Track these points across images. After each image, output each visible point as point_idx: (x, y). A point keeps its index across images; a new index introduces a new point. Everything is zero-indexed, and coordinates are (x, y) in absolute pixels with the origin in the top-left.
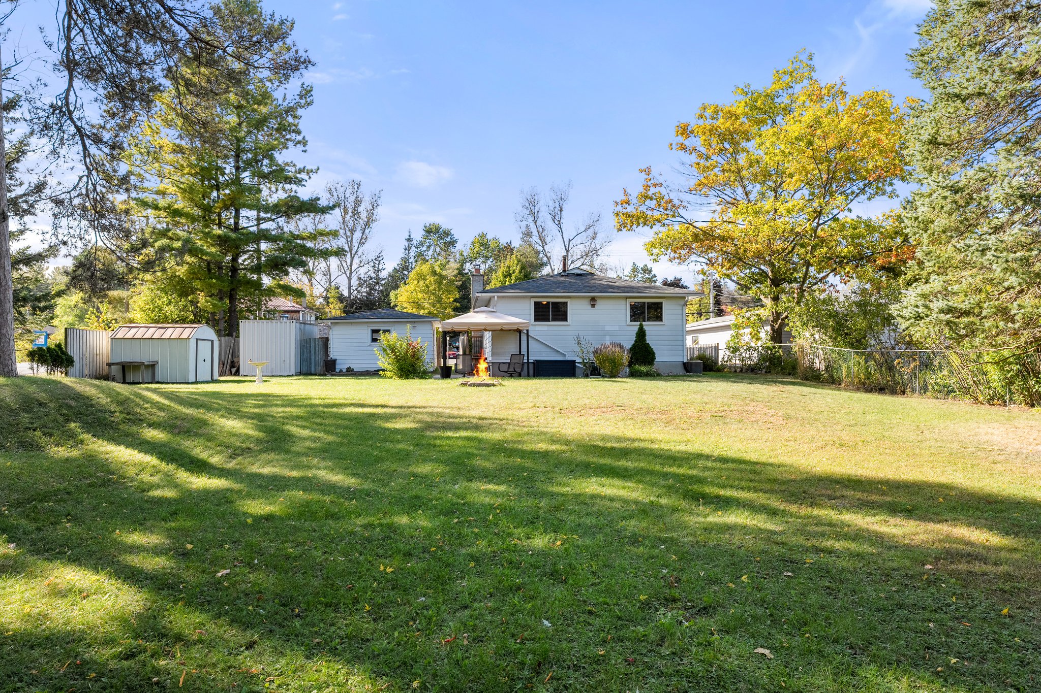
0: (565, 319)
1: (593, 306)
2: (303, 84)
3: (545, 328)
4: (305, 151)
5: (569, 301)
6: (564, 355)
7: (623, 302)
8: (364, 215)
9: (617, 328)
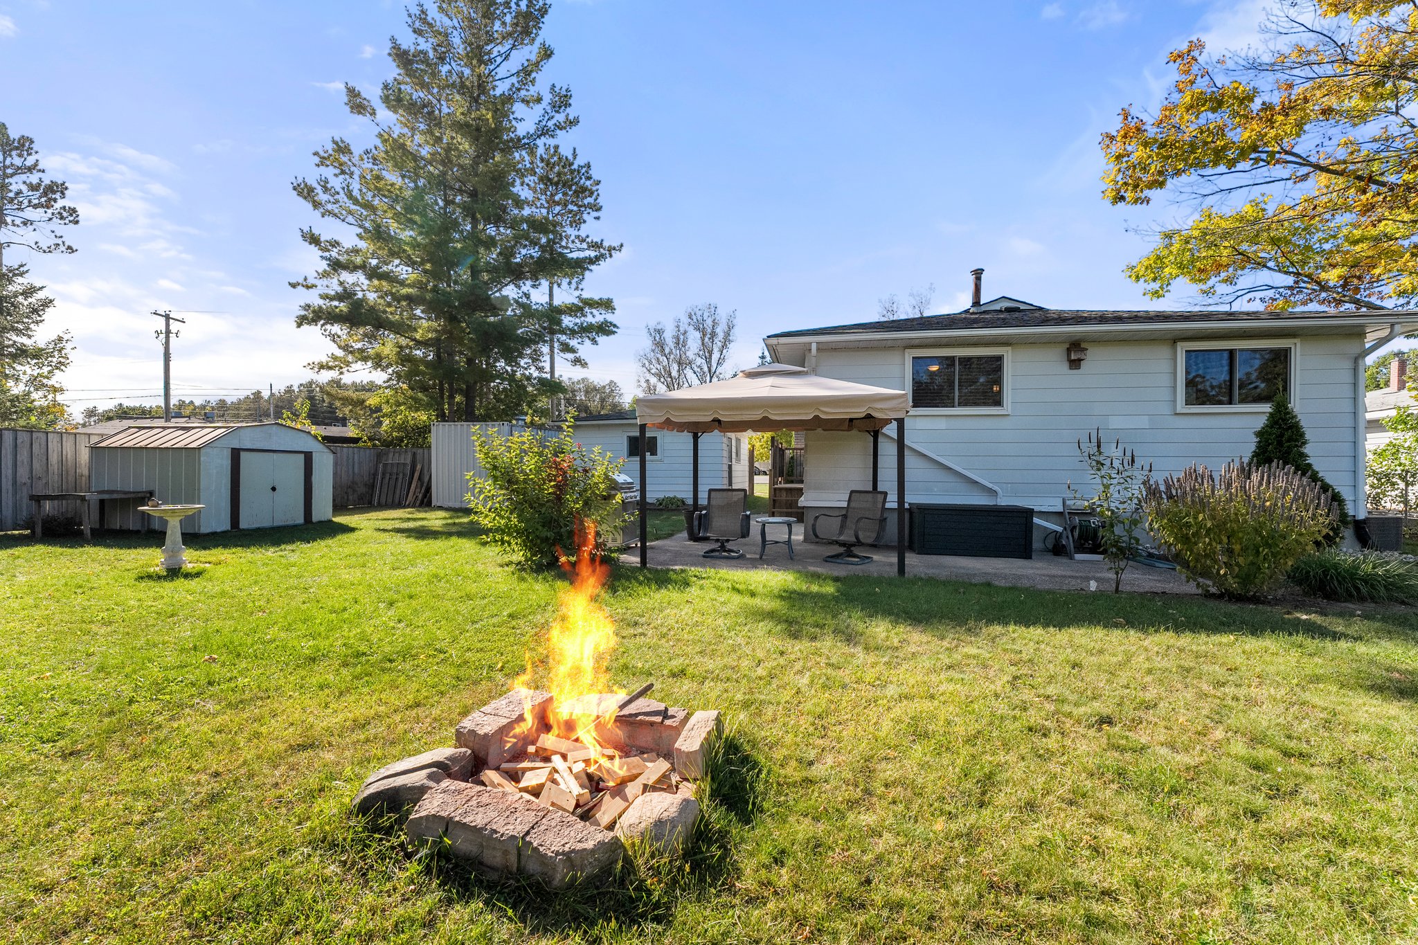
0: (997, 401)
1: (1075, 364)
2: (554, 86)
3: (942, 424)
4: (597, 218)
5: (1007, 354)
6: (993, 493)
7: (1164, 352)
8: (721, 335)
9: (1144, 422)
